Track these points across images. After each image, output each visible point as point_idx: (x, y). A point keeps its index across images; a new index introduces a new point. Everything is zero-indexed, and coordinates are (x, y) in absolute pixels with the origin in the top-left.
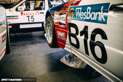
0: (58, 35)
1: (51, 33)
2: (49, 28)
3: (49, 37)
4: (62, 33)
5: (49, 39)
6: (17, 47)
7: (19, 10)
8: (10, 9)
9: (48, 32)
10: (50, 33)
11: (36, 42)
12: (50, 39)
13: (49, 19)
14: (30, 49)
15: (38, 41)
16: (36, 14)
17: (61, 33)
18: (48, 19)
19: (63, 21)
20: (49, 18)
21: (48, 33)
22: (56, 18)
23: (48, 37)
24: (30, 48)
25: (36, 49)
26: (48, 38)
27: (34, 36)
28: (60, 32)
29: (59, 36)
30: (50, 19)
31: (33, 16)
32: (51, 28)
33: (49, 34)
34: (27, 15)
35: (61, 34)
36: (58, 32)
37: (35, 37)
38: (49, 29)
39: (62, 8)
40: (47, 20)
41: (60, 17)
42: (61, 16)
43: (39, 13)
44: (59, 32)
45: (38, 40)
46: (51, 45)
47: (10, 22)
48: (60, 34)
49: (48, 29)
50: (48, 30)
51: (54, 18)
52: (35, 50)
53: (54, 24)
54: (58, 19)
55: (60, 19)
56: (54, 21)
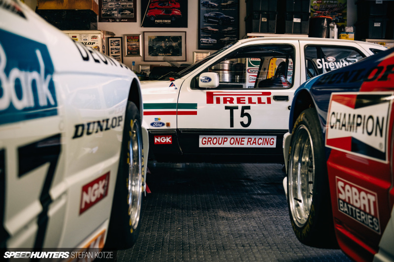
0: (342, 197)
1: (311, 179)
2: (303, 160)
3: (300, 197)
4: (363, 194)
5: (298, 205)
6: (181, 211)
7: (201, 84)
8: (173, 82)
9: (295, 174)
10: (302, 179)
11: (251, 203)
12: (301, 204)
13: (306, 120)
14: (222, 227)
15: (259, 197)
16: (260, 101)
17: (355, 190)
18: (303, 123)
19: (370, 134)
20: (306, 117)
21: (295, 179)
22: (338, 121)
23: (295, 194)
24: (225, 221)
25: (247, 233)
26: (296, 199)
27: (247, 179)
28: (351, 186)
29: (344, 201)
30: (307, 123)
31: (248, 108)
32: (311, 158)
33: (299, 182)
34: (228, 104)
35: (356, 197)
36: (340, 184)
37: (251, 181)
38: (304, 163)
39: (368, 74)
40: (296, 123)
41: (359, 116)
42: (365, 111)
43: (271, 96)
44: (347, 187)
45: (258, 194)
46: (304, 232)
47: (168, 125)
48: (349, 194)
49: (297, 164)
50: (297, 169)
51: (328, 120)
52: (241, 236)
53: (327, 146)
54: (344, 125)
55: (358, 125)
56: (325, 129)
